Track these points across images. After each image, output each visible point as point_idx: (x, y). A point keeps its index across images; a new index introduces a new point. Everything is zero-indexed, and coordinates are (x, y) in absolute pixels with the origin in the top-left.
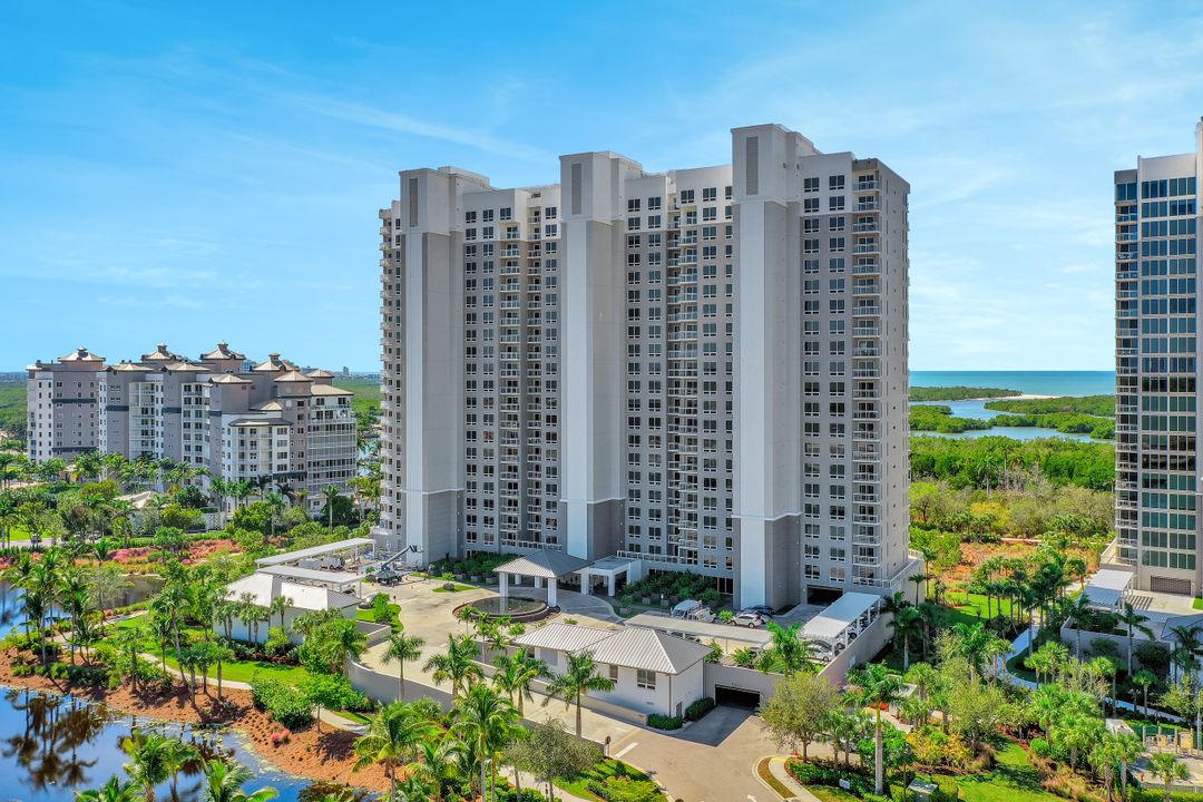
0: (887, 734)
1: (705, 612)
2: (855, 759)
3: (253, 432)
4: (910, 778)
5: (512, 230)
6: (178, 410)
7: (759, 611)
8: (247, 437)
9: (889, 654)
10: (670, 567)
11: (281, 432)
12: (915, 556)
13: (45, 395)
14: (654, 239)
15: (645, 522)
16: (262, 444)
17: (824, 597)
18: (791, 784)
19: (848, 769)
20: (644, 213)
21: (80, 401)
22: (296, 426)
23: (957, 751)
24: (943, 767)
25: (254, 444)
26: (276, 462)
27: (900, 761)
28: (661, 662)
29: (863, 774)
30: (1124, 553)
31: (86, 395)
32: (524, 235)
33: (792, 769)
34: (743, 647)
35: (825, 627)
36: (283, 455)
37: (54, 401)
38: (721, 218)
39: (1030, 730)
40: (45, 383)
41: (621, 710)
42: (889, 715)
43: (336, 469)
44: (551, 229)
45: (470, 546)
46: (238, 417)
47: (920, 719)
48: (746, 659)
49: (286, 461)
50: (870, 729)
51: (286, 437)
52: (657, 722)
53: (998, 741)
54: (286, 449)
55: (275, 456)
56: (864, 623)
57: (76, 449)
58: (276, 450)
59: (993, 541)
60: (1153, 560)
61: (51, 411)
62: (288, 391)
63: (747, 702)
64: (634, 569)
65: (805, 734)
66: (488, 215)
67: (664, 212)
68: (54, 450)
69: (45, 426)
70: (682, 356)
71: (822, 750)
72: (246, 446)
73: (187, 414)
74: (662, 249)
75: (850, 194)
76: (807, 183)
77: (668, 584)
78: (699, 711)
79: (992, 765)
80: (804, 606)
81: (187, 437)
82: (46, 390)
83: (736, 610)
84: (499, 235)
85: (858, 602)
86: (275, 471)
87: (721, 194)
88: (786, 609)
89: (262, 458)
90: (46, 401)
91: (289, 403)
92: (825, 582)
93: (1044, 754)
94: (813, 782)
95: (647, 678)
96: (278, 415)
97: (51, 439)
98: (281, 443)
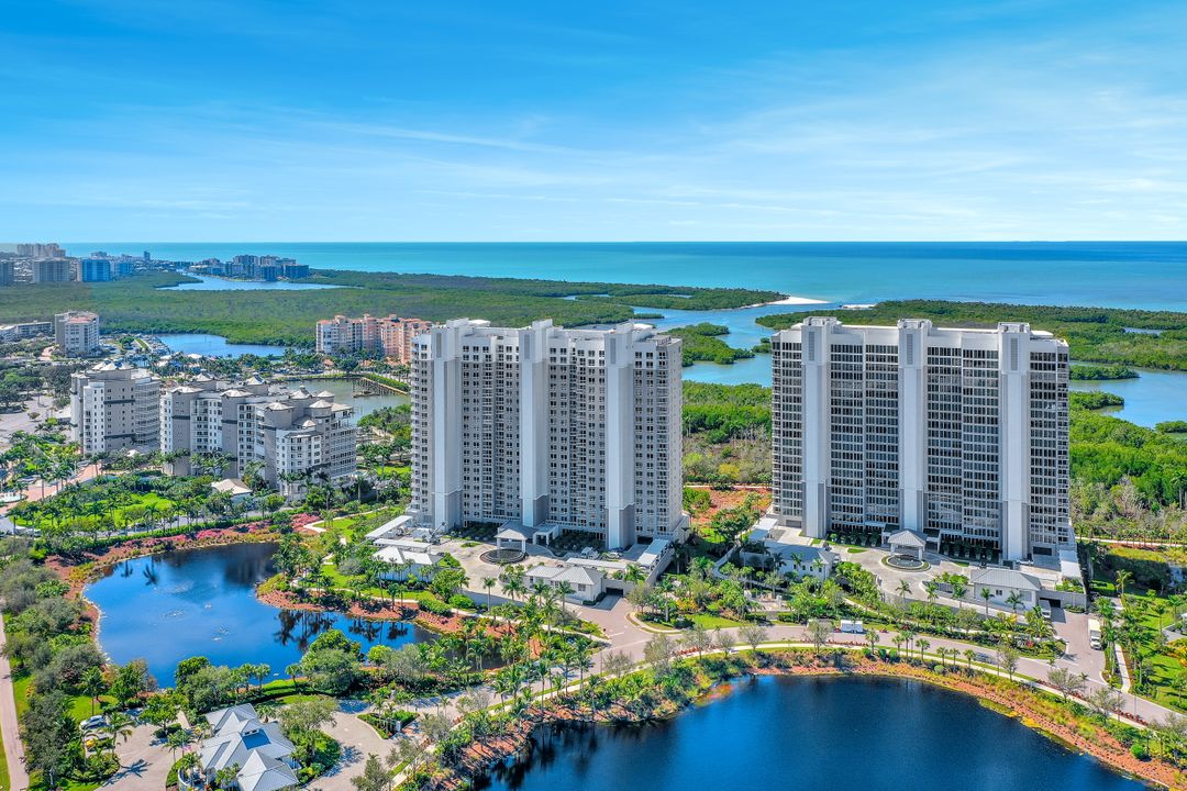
0: (670, 601)
1: (596, 554)
2: (659, 611)
3: (300, 440)
4: (677, 616)
5: (488, 357)
6: (235, 422)
7: (617, 550)
8: (296, 445)
9: (671, 568)
10: (572, 528)
11: (316, 439)
12: (685, 514)
13: (99, 399)
14: (564, 368)
15: (559, 505)
16: (305, 448)
17: (645, 541)
18: (638, 622)
19: (657, 615)
20: (558, 355)
21: (124, 402)
22: (326, 434)
23: (693, 605)
24: (688, 611)
25: (300, 448)
26: (314, 458)
27: (674, 611)
28: (587, 580)
29: (662, 617)
30: (776, 509)
31: (128, 398)
32: (494, 359)
33: (638, 616)
34: (615, 571)
35: (648, 558)
36: (317, 454)
37: (105, 403)
38: (597, 365)
39: (719, 596)
40: (99, 390)
41: (576, 600)
42: (670, 595)
43: (344, 459)
44: (509, 358)
45: (466, 518)
46: (288, 432)
47: (682, 595)
48: (618, 576)
49: (319, 457)
50: (664, 601)
51: (319, 442)
52: (587, 603)
53: (709, 601)
54: (319, 450)
55: (313, 454)
56: (662, 555)
57: (121, 436)
58: (313, 451)
59: (729, 489)
60: (788, 512)
61: (103, 410)
62: (320, 414)
63: (618, 593)
64: (555, 530)
65: (642, 604)
66: (476, 349)
67: (568, 355)
68: (106, 438)
69: (99, 420)
70: (578, 418)
71: (648, 609)
72: (296, 450)
73: (242, 424)
74: (567, 373)
75: (655, 360)
76: (637, 354)
77: (574, 538)
78: (601, 598)
79: (705, 609)
80: (636, 546)
81: (241, 439)
82: (99, 395)
83: (608, 551)
84: (482, 359)
85: (660, 543)
86: (313, 464)
87: (597, 353)
88: (628, 548)
89: (305, 456)
90: (100, 403)
91: (320, 421)
92: (645, 533)
93: (722, 604)
94: (646, 620)
95: (582, 587)
96: (313, 429)
97: (103, 430)
98: (317, 446)
